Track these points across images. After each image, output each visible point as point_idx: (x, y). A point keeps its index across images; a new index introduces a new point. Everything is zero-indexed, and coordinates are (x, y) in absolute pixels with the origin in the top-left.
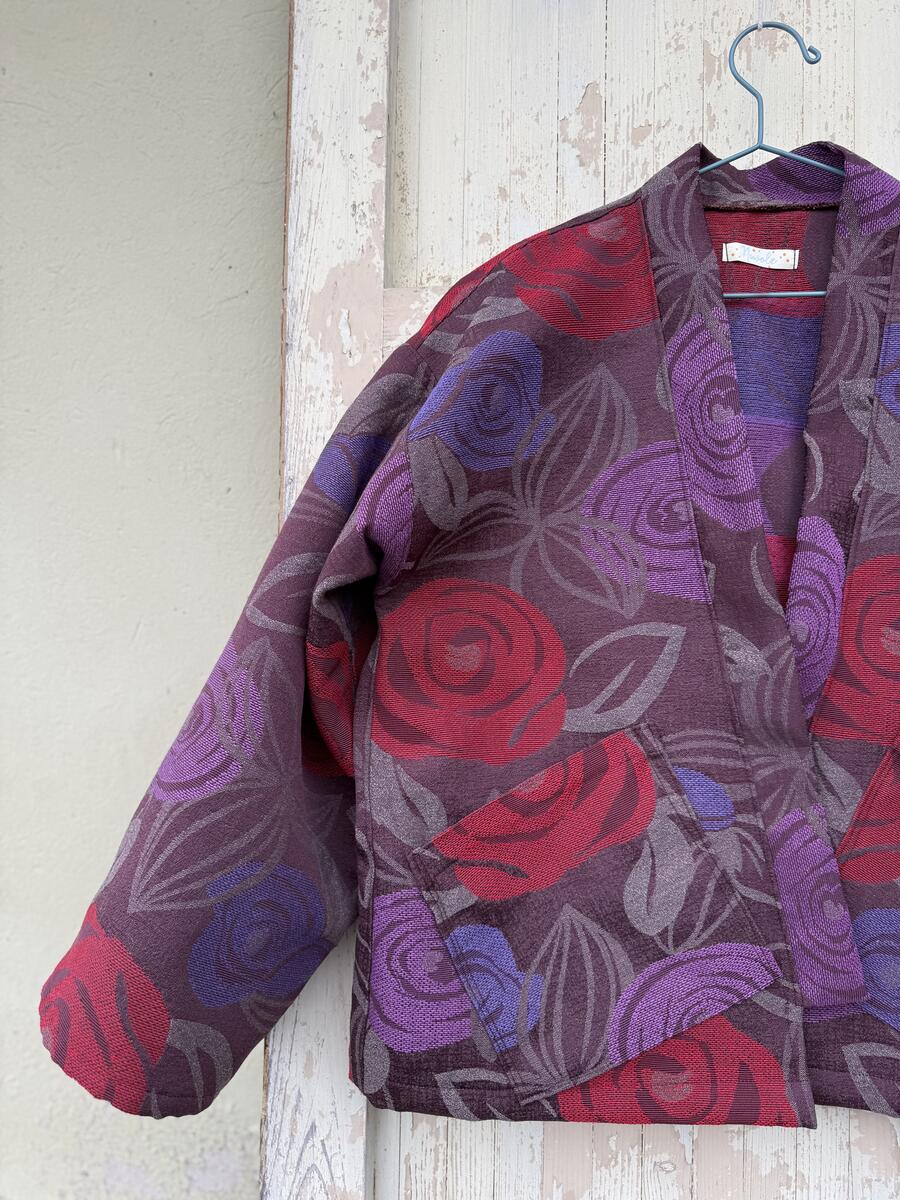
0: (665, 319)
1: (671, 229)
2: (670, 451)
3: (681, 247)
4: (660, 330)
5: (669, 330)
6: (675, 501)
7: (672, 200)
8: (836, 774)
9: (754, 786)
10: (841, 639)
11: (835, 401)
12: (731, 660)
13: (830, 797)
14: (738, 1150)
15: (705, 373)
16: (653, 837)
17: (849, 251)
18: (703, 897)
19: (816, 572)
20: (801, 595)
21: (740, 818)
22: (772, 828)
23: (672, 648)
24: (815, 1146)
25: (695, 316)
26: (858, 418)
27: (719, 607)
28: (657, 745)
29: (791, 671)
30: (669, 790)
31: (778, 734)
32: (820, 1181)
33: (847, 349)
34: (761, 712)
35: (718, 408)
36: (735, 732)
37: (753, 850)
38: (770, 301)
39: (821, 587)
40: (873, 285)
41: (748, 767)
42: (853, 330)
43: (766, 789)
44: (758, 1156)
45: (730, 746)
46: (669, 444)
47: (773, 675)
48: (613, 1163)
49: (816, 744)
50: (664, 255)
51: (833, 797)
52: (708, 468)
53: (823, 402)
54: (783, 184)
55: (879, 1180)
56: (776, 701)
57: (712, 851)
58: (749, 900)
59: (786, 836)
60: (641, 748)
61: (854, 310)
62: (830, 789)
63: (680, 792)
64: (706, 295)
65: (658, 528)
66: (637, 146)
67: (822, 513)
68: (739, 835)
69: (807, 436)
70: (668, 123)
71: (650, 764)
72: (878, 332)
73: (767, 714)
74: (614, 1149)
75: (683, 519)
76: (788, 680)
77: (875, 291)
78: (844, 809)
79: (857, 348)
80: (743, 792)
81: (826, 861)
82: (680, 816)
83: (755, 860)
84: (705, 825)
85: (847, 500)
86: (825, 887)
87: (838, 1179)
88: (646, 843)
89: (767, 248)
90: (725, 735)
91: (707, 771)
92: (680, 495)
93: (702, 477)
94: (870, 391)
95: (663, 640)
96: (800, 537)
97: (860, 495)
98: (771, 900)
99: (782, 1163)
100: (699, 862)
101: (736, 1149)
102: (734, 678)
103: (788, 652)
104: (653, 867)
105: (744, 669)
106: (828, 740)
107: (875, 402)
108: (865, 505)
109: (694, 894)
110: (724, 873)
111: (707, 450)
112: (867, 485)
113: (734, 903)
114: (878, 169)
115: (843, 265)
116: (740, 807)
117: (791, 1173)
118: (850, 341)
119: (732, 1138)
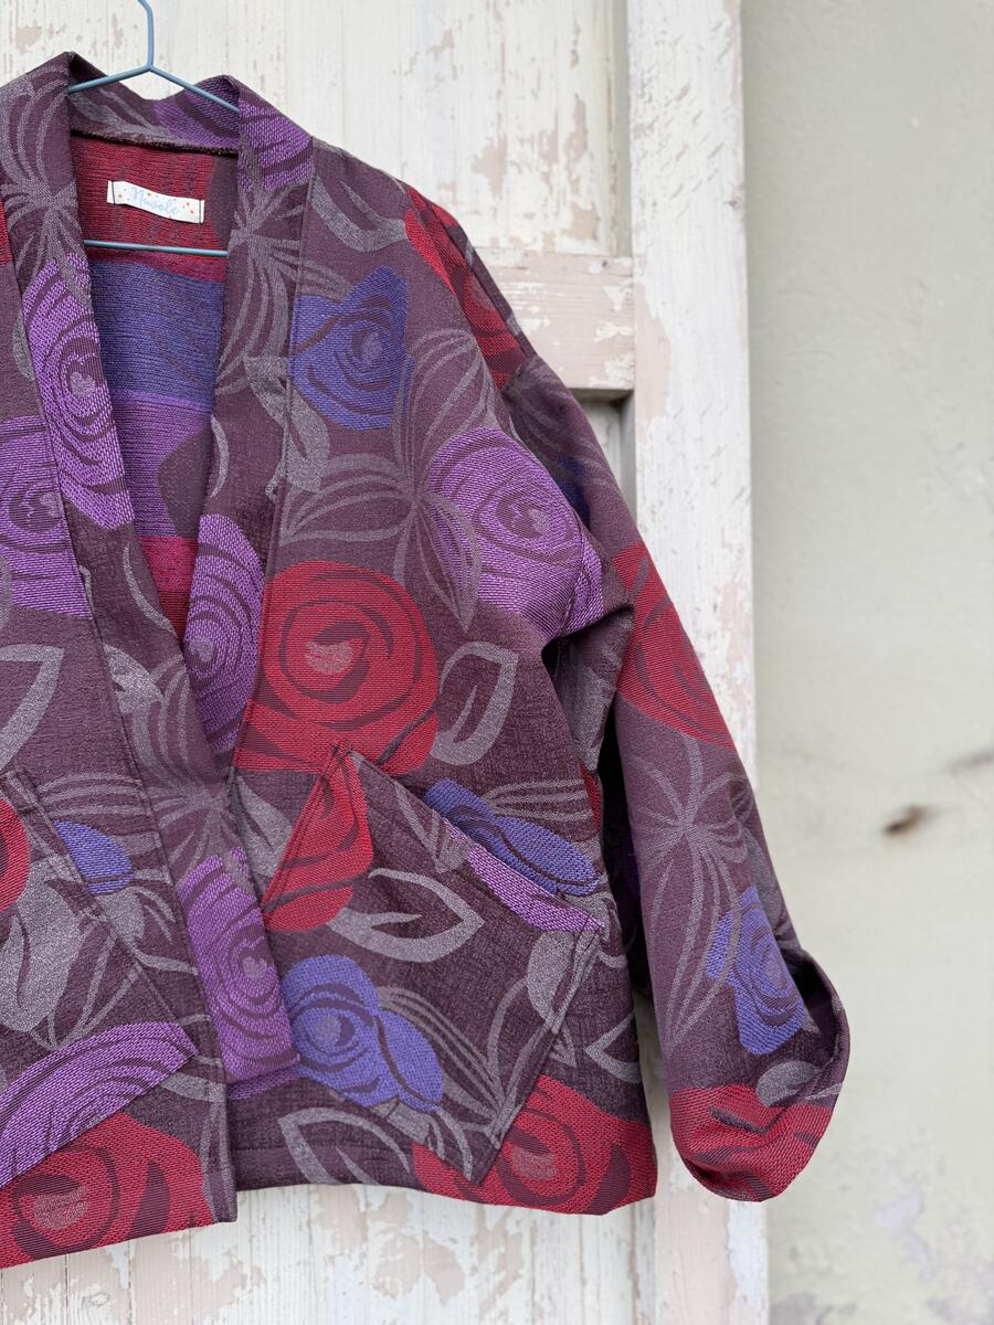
0: (19, 264)
1: (21, 150)
2: (34, 430)
3: (31, 174)
4: (14, 278)
5: (23, 279)
6: (42, 492)
7: (25, 114)
8: (262, 811)
9: (157, 836)
10: (262, 657)
11: (241, 381)
12: (120, 688)
13: (255, 838)
14: (184, 1260)
15: (63, 333)
16: (24, 911)
17: (252, 206)
18: (91, 975)
19: (218, 580)
20: (203, 606)
21: (139, 875)
22: (182, 882)
23: (48, 674)
24: (272, 1234)
25: (50, 262)
26: (269, 401)
27: (102, 622)
28: (29, 798)
29: (184, 696)
30: (48, 851)
31: (182, 772)
32: (279, 1272)
33: (251, 321)
34: (155, 746)
35: (76, 376)
36: (130, 773)
37: (159, 911)
38: (171, 258)
39: (226, 596)
40: (278, 249)
41: (149, 813)
42: (256, 298)
43: (173, 837)
44: (207, 1261)
45: (123, 790)
46: (32, 420)
47: (165, 702)
48: (30, 1311)
49: (240, 779)
50: (12, 182)
51: (259, 838)
52: (75, 453)
53: (227, 381)
54: (191, 121)
55: (342, 1254)
56: (171, 732)
57: (104, 918)
58: (154, 970)
59: (198, 889)
60: (9, 802)
61: (257, 275)
62: (256, 828)
63: (60, 852)
64: (61, 237)
65: (23, 525)
66: (23, 51)
67: (226, 512)
68: (139, 895)
69: (214, 420)
70: (63, 29)
71: (23, 821)
72: (286, 304)
73: (163, 749)
74: (30, 1294)
75: (53, 514)
76: (182, 706)
77: (280, 255)
78: (272, 850)
79: (261, 321)
80: (144, 843)
81: (245, 913)
82: (63, 882)
83: (161, 922)
84: (94, 888)
85: (259, 497)
86: (244, 944)
87: (299, 1264)
88: (15, 919)
89: (167, 194)
90: (117, 777)
91: (94, 823)
92: (47, 484)
93: (71, 463)
94: (281, 372)
95: (36, 666)
96: (202, 539)
97: (275, 492)
98: (183, 967)
99: (235, 1261)
100: (87, 933)
101: (181, 1258)
102: (124, 708)
103: (180, 674)
104: (27, 947)
105: (132, 696)
106: (253, 773)
107: (288, 385)
108: (282, 504)
109: (79, 974)
110: (119, 944)
111: (70, 428)
112: (284, 481)
113: (133, 976)
114: (281, 115)
115: (245, 222)
116: (139, 862)
117: (246, 1270)
118: (254, 311)
119: (177, 1246)
